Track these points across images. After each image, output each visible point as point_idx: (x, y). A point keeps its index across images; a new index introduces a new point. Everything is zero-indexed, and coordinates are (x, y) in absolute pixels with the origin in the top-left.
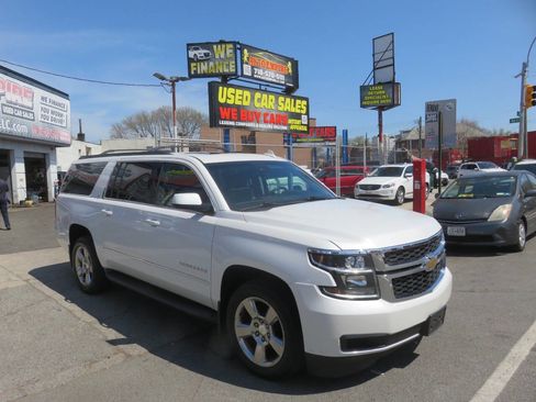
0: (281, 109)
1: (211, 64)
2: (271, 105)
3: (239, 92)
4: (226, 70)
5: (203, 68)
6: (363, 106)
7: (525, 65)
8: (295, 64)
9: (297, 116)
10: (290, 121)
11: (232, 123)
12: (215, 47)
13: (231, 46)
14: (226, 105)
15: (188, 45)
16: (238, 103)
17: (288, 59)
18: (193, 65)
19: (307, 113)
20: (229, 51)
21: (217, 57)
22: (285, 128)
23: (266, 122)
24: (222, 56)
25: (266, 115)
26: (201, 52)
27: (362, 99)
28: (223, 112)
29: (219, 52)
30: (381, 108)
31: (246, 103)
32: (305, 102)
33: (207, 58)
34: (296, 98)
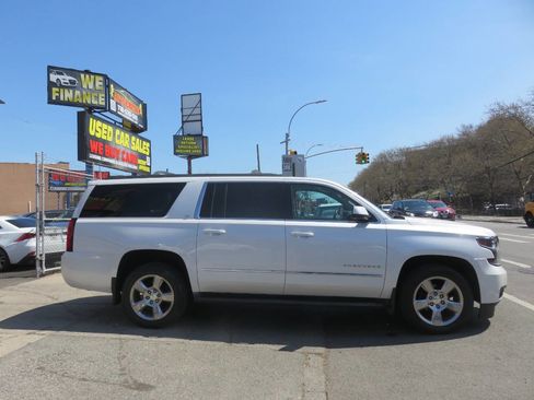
0: (133, 148)
1: (78, 93)
2: (126, 144)
3: (105, 126)
4: (95, 102)
5: (68, 95)
6: (176, 154)
7: (287, 135)
8: (145, 107)
9: (143, 157)
10: (140, 161)
11: (99, 158)
12: (82, 76)
13: (101, 78)
14: (94, 138)
15: (49, 67)
16: (104, 137)
17: (140, 101)
18: (54, 89)
19: (150, 156)
20: (98, 83)
21: (85, 86)
22: (135, 168)
23: (123, 160)
24: (91, 87)
25: (123, 153)
26: (65, 79)
27: (175, 148)
28: (93, 146)
29: (87, 82)
30: (190, 157)
31: (110, 139)
32: (148, 145)
33: (72, 86)
34: (143, 139)
